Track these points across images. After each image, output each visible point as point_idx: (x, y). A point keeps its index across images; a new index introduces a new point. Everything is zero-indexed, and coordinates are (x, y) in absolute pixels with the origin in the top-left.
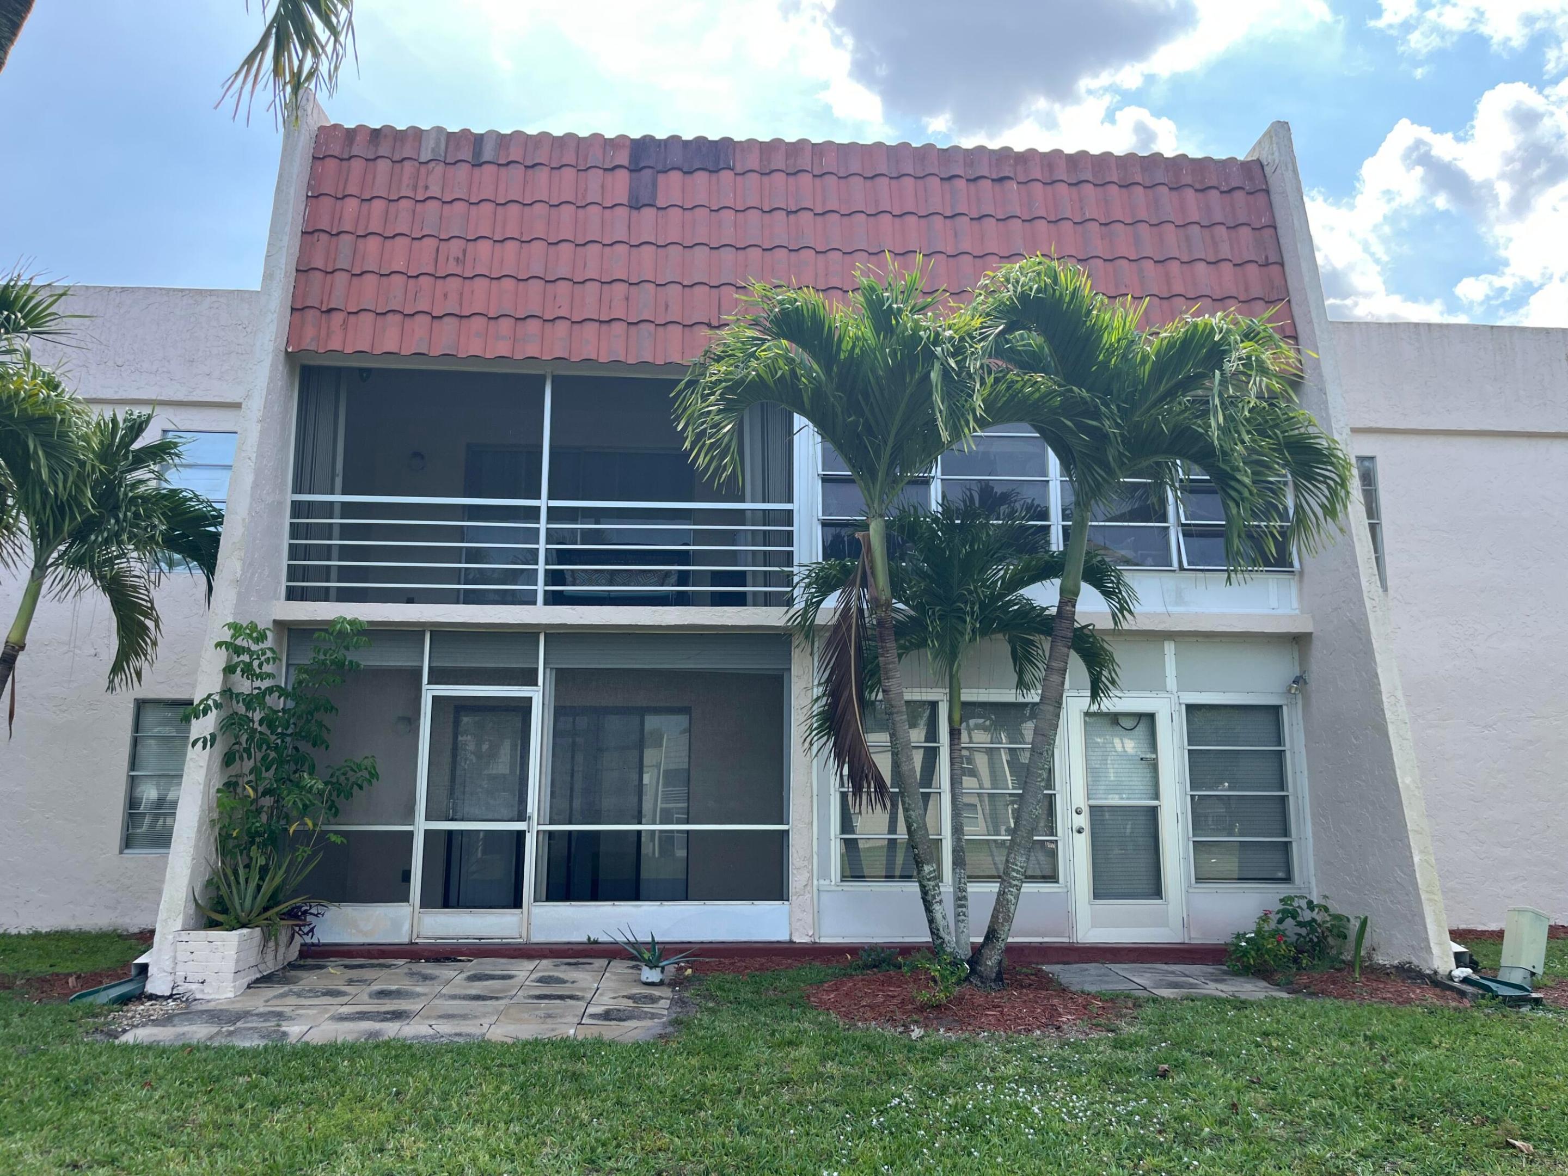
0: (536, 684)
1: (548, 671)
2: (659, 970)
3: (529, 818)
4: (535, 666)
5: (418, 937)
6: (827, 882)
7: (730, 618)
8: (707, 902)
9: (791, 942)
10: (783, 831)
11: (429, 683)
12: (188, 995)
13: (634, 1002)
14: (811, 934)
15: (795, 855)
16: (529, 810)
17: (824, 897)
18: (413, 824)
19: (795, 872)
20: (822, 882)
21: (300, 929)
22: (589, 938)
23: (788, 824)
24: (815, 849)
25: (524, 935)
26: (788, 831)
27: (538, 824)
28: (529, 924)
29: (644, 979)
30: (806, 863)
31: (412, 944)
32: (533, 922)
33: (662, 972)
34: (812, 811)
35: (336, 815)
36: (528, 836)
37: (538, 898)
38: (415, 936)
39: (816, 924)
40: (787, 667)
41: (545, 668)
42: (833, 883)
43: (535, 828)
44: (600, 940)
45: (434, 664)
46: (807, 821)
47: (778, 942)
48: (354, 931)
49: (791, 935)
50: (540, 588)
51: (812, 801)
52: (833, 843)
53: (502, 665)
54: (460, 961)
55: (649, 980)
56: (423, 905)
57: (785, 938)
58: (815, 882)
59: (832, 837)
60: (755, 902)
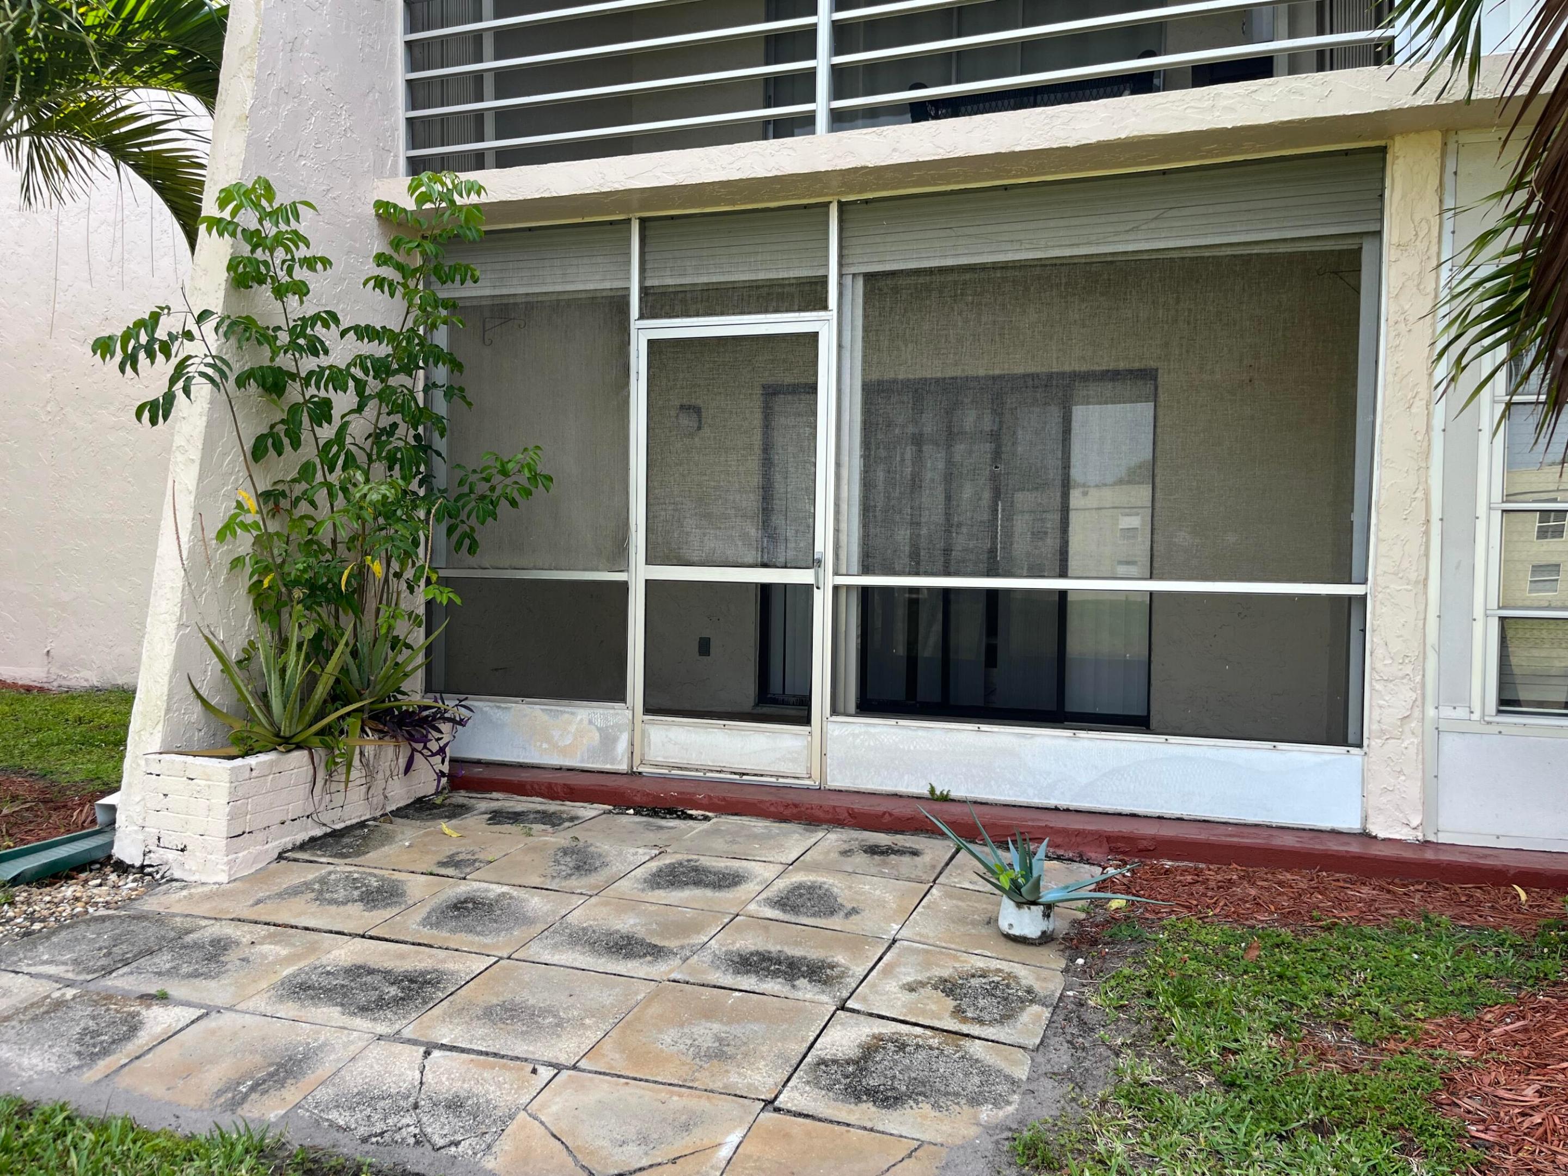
0: (825, 307)
1: (848, 280)
2: (1038, 910)
3: (819, 561)
4: (820, 273)
5: (641, 763)
6: (1461, 713)
7: (1232, 109)
8: (1172, 739)
9: (1365, 836)
10: (1350, 598)
11: (642, 317)
12: (164, 868)
13: (958, 1012)
14: (1415, 823)
15: (1380, 652)
16: (819, 547)
17: (1448, 741)
18: (626, 569)
19: (1378, 686)
20: (1446, 712)
21: (425, 747)
22: (932, 790)
23: (1365, 582)
24: (1432, 637)
25: (816, 773)
26: (1363, 598)
27: (836, 573)
28: (823, 755)
29: (1004, 925)
30: (1408, 669)
31: (632, 774)
32: (831, 748)
33: (1046, 916)
34: (1427, 555)
35: (472, 550)
36: (817, 594)
37: (841, 708)
38: (637, 761)
39: (1430, 805)
40: (1373, 227)
41: (841, 275)
42: (1476, 716)
43: (831, 581)
44: (954, 794)
45: (648, 283)
46: (1413, 576)
47: (1334, 832)
48: (545, 746)
49: (1365, 819)
50: (822, 105)
51: (1427, 533)
52: (1478, 628)
53: (762, 276)
54: (691, 817)
55: (1016, 932)
56: (648, 710)
57: (1351, 823)
58: (1431, 712)
59: (1478, 612)
60: (1280, 745)
